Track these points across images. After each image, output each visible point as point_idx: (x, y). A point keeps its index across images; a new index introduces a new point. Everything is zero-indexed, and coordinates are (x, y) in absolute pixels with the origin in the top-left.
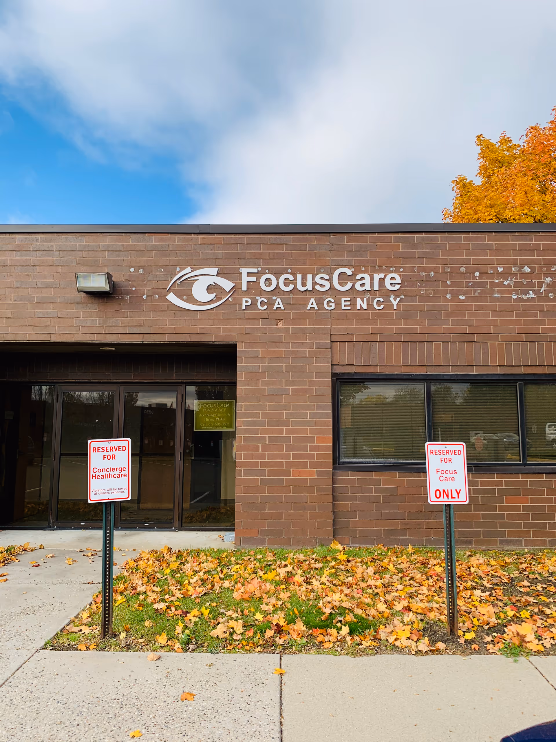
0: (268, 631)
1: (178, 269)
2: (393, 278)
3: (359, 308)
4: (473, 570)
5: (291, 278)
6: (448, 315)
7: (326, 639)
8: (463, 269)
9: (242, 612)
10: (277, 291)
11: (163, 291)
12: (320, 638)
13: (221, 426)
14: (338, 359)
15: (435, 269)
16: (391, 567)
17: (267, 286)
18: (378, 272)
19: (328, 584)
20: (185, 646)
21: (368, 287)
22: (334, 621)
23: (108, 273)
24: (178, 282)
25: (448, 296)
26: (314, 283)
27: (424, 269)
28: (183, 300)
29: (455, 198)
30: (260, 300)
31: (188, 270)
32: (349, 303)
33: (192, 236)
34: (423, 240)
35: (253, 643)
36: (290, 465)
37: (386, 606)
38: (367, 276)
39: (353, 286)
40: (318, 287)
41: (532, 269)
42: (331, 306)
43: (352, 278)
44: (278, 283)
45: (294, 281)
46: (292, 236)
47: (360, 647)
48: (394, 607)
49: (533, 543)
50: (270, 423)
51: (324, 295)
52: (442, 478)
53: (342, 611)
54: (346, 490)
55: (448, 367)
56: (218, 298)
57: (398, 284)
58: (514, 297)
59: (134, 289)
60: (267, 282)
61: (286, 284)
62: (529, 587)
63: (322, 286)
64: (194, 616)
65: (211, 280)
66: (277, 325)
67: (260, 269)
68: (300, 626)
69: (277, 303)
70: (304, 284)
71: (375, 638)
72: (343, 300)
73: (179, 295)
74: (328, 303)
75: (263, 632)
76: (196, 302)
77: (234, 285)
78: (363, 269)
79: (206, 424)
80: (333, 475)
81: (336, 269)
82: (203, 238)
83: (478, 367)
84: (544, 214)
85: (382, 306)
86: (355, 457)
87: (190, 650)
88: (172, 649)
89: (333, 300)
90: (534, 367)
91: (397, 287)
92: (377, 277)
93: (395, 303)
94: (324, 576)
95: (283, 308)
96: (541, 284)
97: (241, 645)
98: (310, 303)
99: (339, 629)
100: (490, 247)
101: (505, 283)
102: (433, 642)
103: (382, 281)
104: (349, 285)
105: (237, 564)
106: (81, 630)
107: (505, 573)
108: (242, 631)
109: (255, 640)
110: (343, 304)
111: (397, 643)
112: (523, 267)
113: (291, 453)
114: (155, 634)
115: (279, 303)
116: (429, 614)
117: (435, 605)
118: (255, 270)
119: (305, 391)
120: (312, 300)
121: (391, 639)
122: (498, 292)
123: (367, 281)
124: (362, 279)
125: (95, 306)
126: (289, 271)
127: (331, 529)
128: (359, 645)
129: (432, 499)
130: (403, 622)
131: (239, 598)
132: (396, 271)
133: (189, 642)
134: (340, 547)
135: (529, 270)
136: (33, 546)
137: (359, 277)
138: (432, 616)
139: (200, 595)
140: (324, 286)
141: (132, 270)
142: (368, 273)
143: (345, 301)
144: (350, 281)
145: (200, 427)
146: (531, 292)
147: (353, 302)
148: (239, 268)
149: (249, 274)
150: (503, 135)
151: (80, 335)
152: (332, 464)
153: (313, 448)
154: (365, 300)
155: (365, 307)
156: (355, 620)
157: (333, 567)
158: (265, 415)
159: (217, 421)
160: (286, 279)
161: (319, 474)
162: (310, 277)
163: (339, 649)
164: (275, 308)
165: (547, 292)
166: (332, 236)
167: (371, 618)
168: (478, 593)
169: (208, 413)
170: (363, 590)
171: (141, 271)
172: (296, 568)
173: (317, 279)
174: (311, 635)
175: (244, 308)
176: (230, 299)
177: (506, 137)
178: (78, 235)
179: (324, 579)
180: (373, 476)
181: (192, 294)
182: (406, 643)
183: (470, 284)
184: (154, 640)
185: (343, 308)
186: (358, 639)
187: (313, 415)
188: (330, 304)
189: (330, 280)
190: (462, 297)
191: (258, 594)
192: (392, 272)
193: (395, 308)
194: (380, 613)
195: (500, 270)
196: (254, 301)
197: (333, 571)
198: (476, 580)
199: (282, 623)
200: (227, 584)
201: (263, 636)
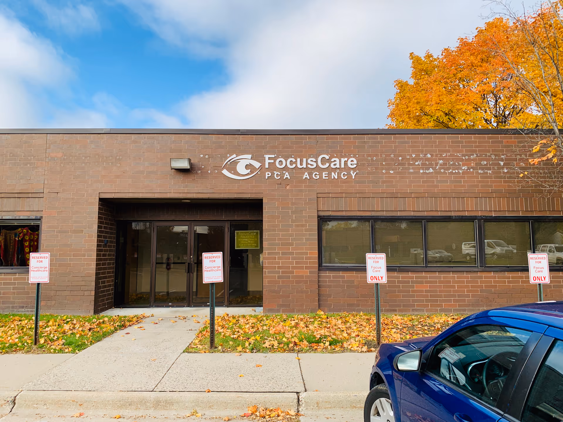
0: (290, 344)
1: (228, 155)
2: (352, 161)
3: (333, 178)
4: (394, 322)
5: (294, 160)
6: (384, 182)
7: (318, 347)
8: (392, 156)
9: (276, 338)
10: (286, 168)
11: (220, 168)
12: (315, 347)
13: (251, 246)
14: (321, 208)
15: (376, 155)
16: (350, 321)
17: (280, 165)
18: (344, 157)
19: (317, 327)
20: (252, 350)
21: (338, 166)
22: (322, 340)
23: (189, 159)
24: (229, 163)
25: (384, 171)
26: (307, 164)
27: (369, 156)
28: (231, 173)
29: (395, 94)
30: (276, 173)
31: (234, 156)
32: (327, 175)
33: (236, 136)
34: (369, 138)
35: (284, 349)
36: (293, 268)
37: (347, 334)
38: (337, 160)
39: (330, 165)
40: (309, 166)
41: (432, 155)
42: (317, 177)
43: (329, 161)
44: (286, 163)
45: (296, 162)
46: (294, 136)
47: (335, 350)
48: (351, 335)
49: (431, 310)
50: (283, 244)
51: (312, 170)
52: (374, 271)
53: (326, 337)
54: (326, 282)
55: (383, 212)
56: (252, 172)
57: (355, 164)
58: (421, 171)
59: (203, 167)
60: (280, 163)
61: (291, 164)
62: (421, 328)
63: (312, 165)
64: (253, 340)
65: (248, 162)
66: (286, 188)
67: (276, 155)
68: (305, 342)
69: (286, 175)
70: (301, 164)
71: (342, 347)
72: (324, 173)
73: (229, 171)
74: (316, 176)
75: (288, 345)
76: (239, 175)
77: (261, 164)
78: (335, 155)
79: (242, 245)
80: (318, 273)
81: (319, 155)
82: (243, 137)
83: (400, 212)
84: (450, 110)
85: (346, 177)
86: (330, 263)
87: (254, 352)
88: (245, 352)
89: (318, 174)
90: (432, 212)
91: (355, 166)
92: (343, 160)
93: (353, 175)
94: (315, 324)
95: (289, 178)
96: (437, 164)
97: (278, 350)
98: (305, 175)
99: (324, 344)
100: (408, 143)
101: (417, 163)
102: (369, 348)
103: (346, 162)
104: (327, 165)
105: (267, 320)
106: (197, 347)
107: (411, 323)
108: (278, 345)
109: (285, 348)
110: (324, 175)
111: (352, 349)
112: (427, 154)
113: (295, 261)
114: (236, 347)
115: (287, 175)
116: (368, 337)
117: (372, 334)
118: (273, 156)
119: (302, 226)
120: (306, 173)
121: (349, 347)
122: (412, 168)
123: (338, 162)
124: (335, 161)
125: (181, 177)
126: (293, 156)
127: (317, 303)
128: (334, 349)
129: (369, 281)
130: (355, 340)
131: (273, 333)
132: (354, 157)
133: (253, 349)
134: (322, 313)
135: (430, 156)
136: (148, 315)
137: (333, 160)
138: (369, 338)
139: (253, 332)
140: (313, 165)
141: (202, 156)
142: (338, 158)
143: (325, 174)
144: (328, 162)
145: (239, 247)
146: (431, 169)
147: (329, 174)
148: (264, 155)
149: (269, 158)
150: (427, 52)
151: (172, 194)
152: (318, 267)
153: (306, 258)
154: (336, 173)
155: (336, 177)
156: (332, 340)
157: (319, 321)
158: (280, 239)
159: (249, 243)
160: (291, 161)
161: (311, 273)
162: (305, 160)
163: (325, 351)
164: (285, 178)
165: (440, 169)
166: (317, 136)
167: (340, 339)
168: (394, 330)
169: (244, 239)
170: (336, 329)
171: (207, 156)
172: (300, 321)
173: (309, 162)
174: (311, 346)
175: (267, 178)
176: (259, 173)
177: (429, 54)
178: (169, 135)
179: (315, 325)
180: (341, 273)
181: (236, 170)
182: (356, 349)
183: (396, 164)
184: (236, 349)
185: (324, 178)
186: (333, 347)
187: (307, 240)
188: (317, 176)
189: (316, 162)
190: (392, 172)
191: (282, 331)
192: (351, 157)
193: (353, 178)
194: (344, 337)
195: (414, 156)
196: (273, 174)
197: (320, 322)
198: (394, 326)
199: (297, 341)
200: (265, 328)
201: (288, 347)
